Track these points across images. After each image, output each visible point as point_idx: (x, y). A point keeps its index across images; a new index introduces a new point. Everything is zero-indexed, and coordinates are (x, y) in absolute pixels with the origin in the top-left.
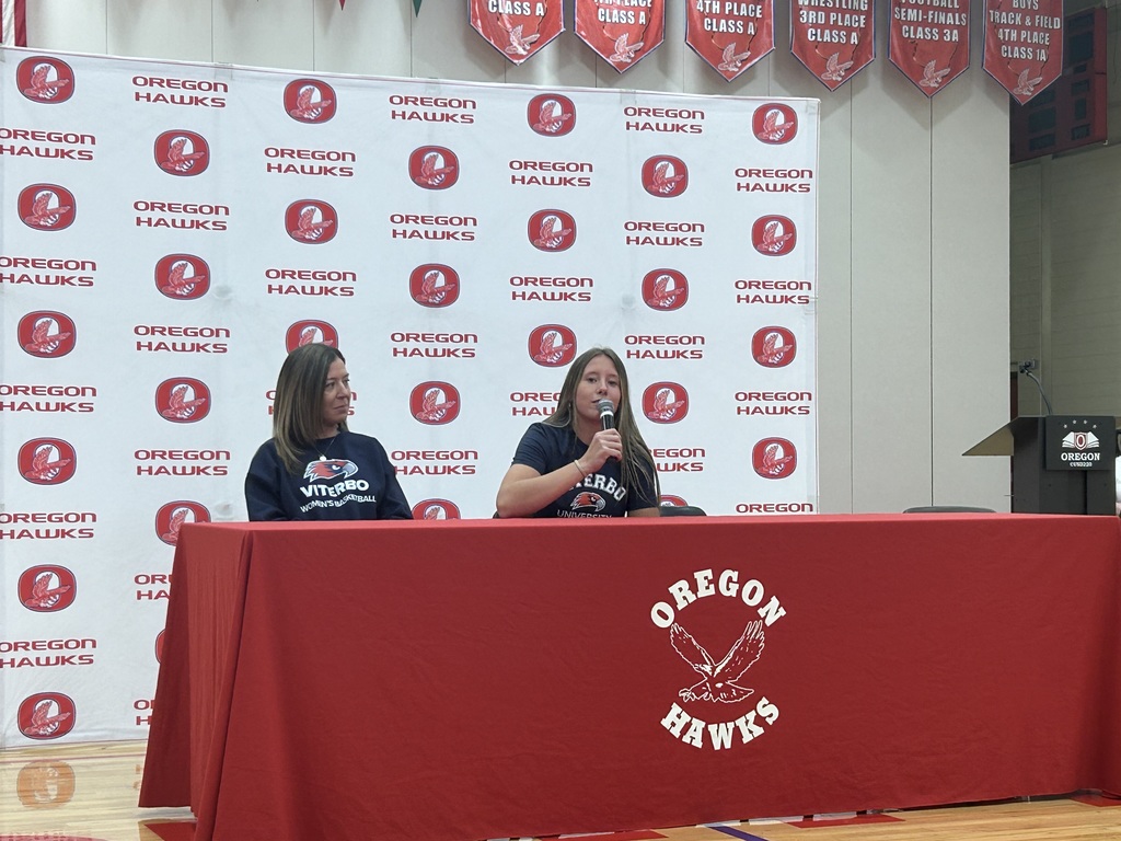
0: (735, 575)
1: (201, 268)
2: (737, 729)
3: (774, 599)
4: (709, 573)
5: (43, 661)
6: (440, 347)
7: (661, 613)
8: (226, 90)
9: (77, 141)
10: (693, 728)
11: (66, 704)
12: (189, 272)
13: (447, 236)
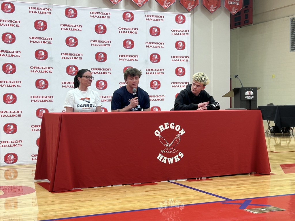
0: (174, 124)
1: (46, 53)
2: (174, 159)
3: (183, 129)
4: (168, 123)
5: (10, 146)
6: (103, 71)
7: (157, 133)
8: (51, 10)
9: (15, 22)
10: (164, 159)
11: (15, 156)
12: (43, 54)
13: (104, 45)
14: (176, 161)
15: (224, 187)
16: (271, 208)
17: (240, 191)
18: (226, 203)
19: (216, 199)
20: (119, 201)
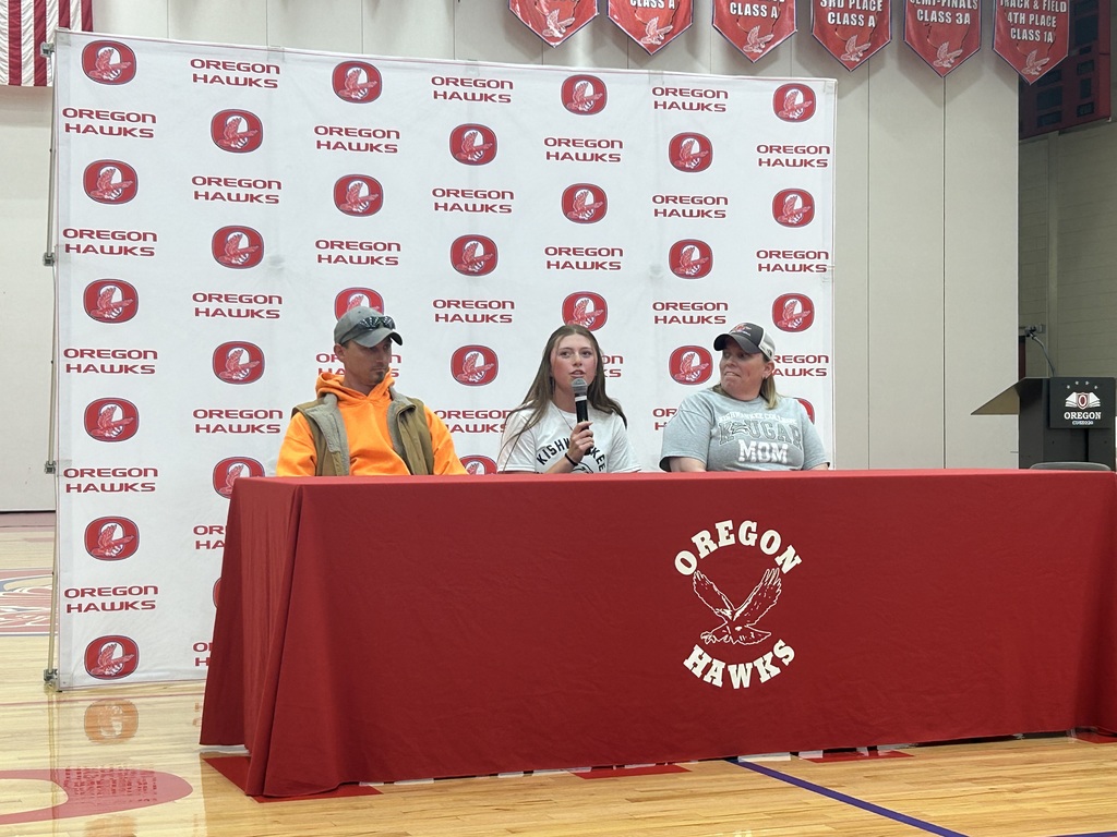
0: (754, 526)
1: (255, 239)
2: (755, 670)
3: (790, 549)
4: (729, 524)
5: (108, 607)
6: (479, 313)
7: (684, 562)
8: (278, 72)
9: (138, 120)
10: (713, 668)
11: (130, 647)
12: (244, 243)
13: (486, 208)
14: (763, 680)
17: (1021, 805)
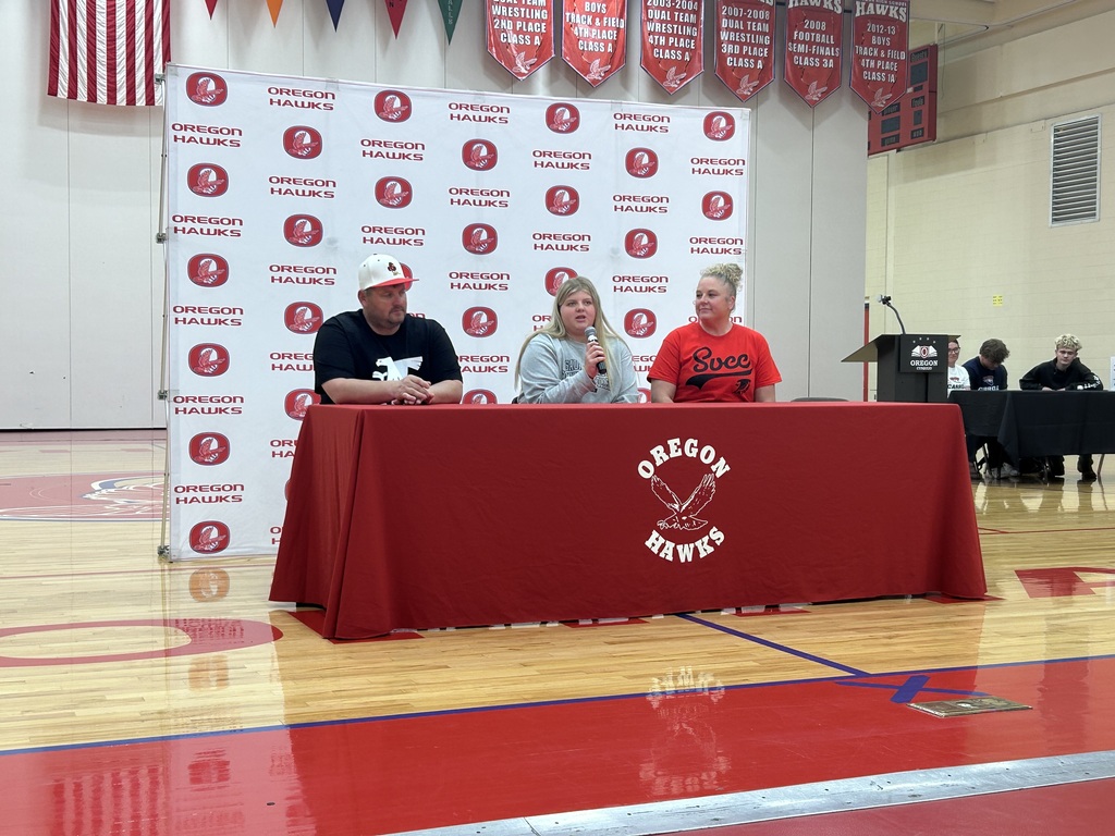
0: (695, 442)
1: (316, 224)
2: (696, 549)
3: (722, 459)
4: (678, 441)
5: (207, 500)
6: (484, 282)
7: (644, 468)
8: (334, 98)
9: (229, 133)
10: (666, 547)
11: (223, 529)
12: (308, 227)
13: (489, 203)
14: (701, 556)
15: (845, 636)
16: (987, 701)
17: (893, 648)
18: (850, 684)
19: (823, 670)
20: (531, 671)
